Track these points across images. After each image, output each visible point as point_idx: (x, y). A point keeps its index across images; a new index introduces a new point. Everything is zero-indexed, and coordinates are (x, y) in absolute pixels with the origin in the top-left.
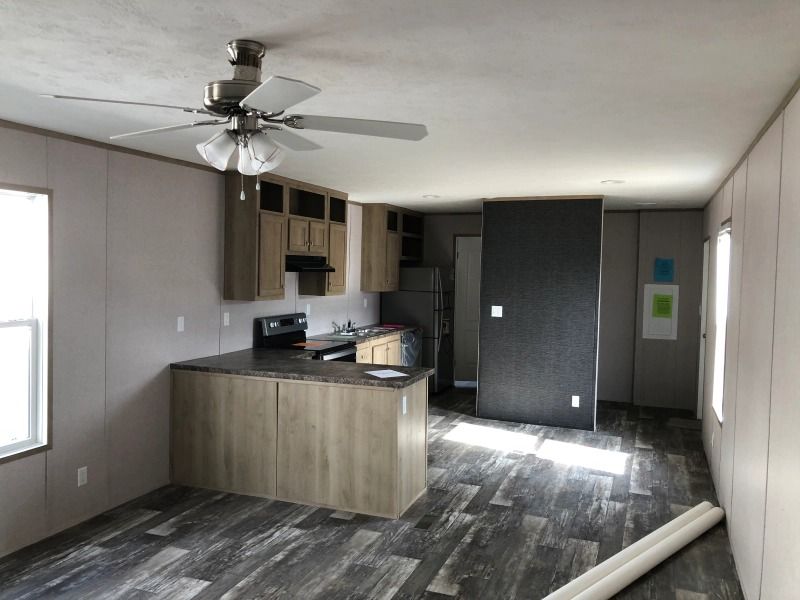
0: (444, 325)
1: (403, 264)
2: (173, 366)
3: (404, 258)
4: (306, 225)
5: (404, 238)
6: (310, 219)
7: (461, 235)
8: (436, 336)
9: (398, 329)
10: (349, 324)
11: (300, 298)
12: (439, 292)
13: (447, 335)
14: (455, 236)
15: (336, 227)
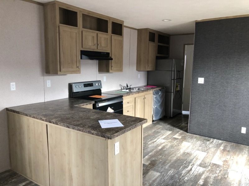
0: (177, 87)
1: (157, 58)
2: (7, 109)
3: (159, 55)
4: (95, 35)
5: (159, 46)
6: (98, 32)
7: (187, 44)
8: (172, 91)
9: (153, 88)
10: (127, 85)
11: (99, 73)
12: (174, 71)
13: (178, 91)
14: (184, 45)
15: (115, 37)
